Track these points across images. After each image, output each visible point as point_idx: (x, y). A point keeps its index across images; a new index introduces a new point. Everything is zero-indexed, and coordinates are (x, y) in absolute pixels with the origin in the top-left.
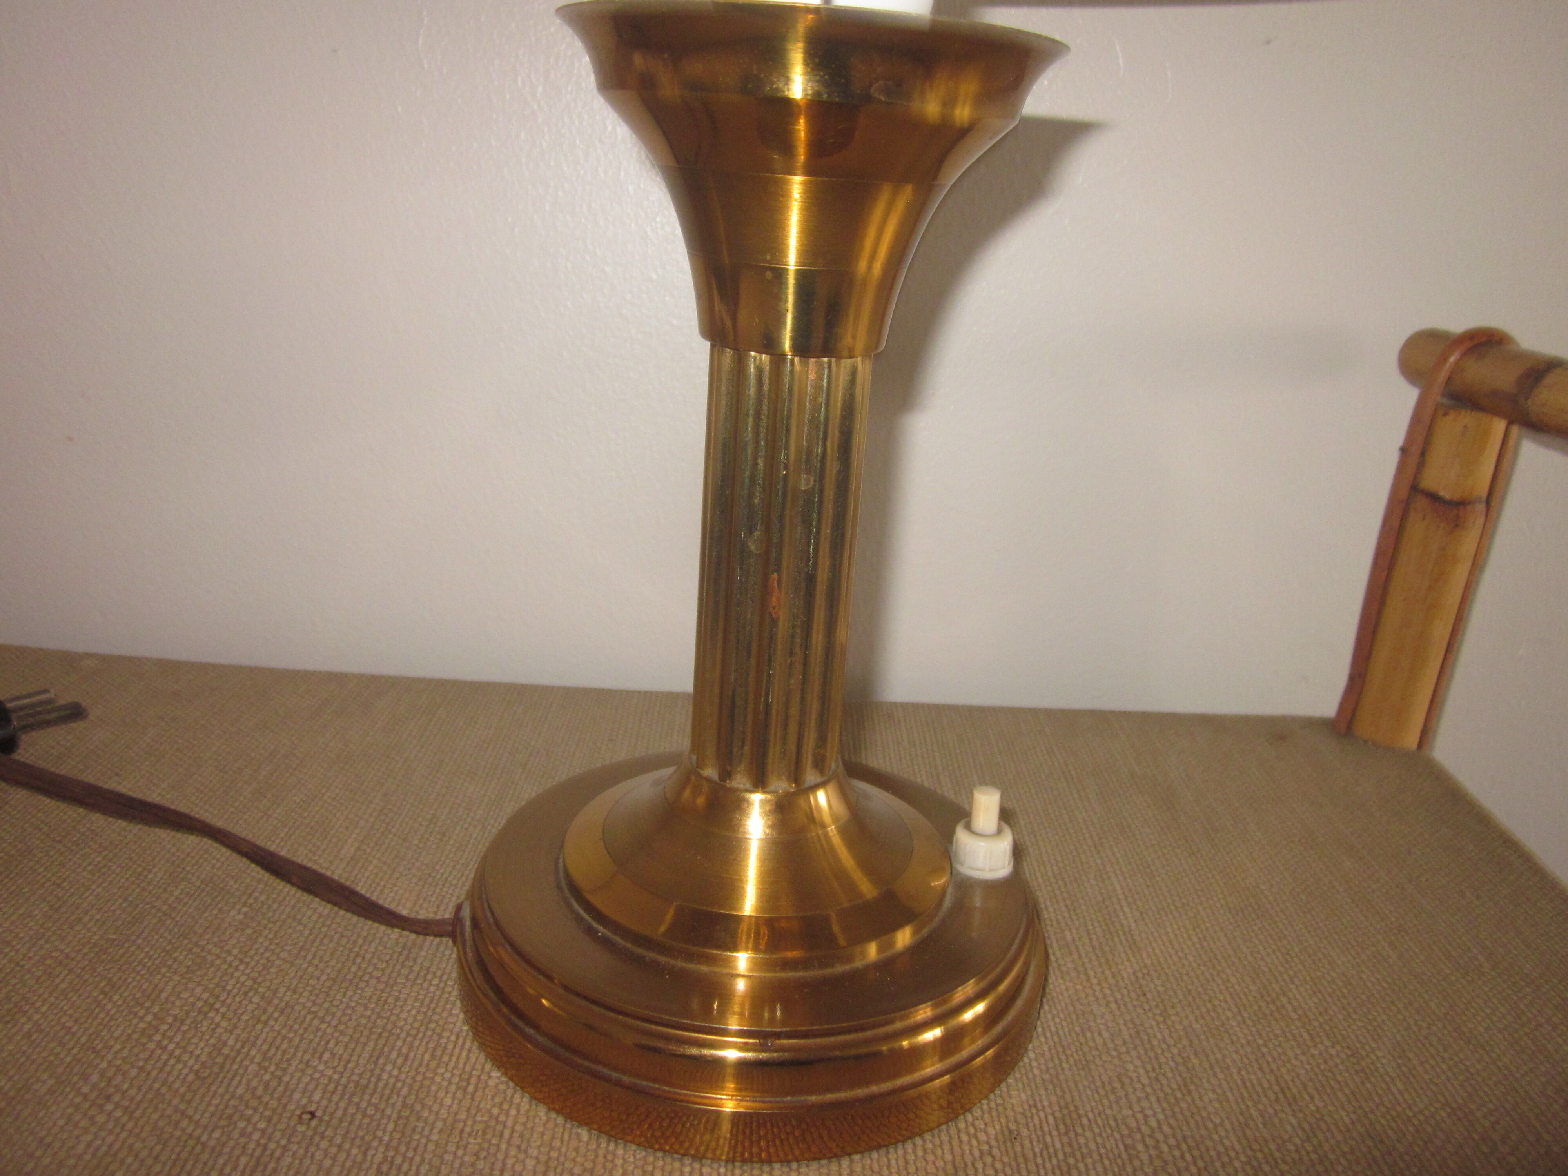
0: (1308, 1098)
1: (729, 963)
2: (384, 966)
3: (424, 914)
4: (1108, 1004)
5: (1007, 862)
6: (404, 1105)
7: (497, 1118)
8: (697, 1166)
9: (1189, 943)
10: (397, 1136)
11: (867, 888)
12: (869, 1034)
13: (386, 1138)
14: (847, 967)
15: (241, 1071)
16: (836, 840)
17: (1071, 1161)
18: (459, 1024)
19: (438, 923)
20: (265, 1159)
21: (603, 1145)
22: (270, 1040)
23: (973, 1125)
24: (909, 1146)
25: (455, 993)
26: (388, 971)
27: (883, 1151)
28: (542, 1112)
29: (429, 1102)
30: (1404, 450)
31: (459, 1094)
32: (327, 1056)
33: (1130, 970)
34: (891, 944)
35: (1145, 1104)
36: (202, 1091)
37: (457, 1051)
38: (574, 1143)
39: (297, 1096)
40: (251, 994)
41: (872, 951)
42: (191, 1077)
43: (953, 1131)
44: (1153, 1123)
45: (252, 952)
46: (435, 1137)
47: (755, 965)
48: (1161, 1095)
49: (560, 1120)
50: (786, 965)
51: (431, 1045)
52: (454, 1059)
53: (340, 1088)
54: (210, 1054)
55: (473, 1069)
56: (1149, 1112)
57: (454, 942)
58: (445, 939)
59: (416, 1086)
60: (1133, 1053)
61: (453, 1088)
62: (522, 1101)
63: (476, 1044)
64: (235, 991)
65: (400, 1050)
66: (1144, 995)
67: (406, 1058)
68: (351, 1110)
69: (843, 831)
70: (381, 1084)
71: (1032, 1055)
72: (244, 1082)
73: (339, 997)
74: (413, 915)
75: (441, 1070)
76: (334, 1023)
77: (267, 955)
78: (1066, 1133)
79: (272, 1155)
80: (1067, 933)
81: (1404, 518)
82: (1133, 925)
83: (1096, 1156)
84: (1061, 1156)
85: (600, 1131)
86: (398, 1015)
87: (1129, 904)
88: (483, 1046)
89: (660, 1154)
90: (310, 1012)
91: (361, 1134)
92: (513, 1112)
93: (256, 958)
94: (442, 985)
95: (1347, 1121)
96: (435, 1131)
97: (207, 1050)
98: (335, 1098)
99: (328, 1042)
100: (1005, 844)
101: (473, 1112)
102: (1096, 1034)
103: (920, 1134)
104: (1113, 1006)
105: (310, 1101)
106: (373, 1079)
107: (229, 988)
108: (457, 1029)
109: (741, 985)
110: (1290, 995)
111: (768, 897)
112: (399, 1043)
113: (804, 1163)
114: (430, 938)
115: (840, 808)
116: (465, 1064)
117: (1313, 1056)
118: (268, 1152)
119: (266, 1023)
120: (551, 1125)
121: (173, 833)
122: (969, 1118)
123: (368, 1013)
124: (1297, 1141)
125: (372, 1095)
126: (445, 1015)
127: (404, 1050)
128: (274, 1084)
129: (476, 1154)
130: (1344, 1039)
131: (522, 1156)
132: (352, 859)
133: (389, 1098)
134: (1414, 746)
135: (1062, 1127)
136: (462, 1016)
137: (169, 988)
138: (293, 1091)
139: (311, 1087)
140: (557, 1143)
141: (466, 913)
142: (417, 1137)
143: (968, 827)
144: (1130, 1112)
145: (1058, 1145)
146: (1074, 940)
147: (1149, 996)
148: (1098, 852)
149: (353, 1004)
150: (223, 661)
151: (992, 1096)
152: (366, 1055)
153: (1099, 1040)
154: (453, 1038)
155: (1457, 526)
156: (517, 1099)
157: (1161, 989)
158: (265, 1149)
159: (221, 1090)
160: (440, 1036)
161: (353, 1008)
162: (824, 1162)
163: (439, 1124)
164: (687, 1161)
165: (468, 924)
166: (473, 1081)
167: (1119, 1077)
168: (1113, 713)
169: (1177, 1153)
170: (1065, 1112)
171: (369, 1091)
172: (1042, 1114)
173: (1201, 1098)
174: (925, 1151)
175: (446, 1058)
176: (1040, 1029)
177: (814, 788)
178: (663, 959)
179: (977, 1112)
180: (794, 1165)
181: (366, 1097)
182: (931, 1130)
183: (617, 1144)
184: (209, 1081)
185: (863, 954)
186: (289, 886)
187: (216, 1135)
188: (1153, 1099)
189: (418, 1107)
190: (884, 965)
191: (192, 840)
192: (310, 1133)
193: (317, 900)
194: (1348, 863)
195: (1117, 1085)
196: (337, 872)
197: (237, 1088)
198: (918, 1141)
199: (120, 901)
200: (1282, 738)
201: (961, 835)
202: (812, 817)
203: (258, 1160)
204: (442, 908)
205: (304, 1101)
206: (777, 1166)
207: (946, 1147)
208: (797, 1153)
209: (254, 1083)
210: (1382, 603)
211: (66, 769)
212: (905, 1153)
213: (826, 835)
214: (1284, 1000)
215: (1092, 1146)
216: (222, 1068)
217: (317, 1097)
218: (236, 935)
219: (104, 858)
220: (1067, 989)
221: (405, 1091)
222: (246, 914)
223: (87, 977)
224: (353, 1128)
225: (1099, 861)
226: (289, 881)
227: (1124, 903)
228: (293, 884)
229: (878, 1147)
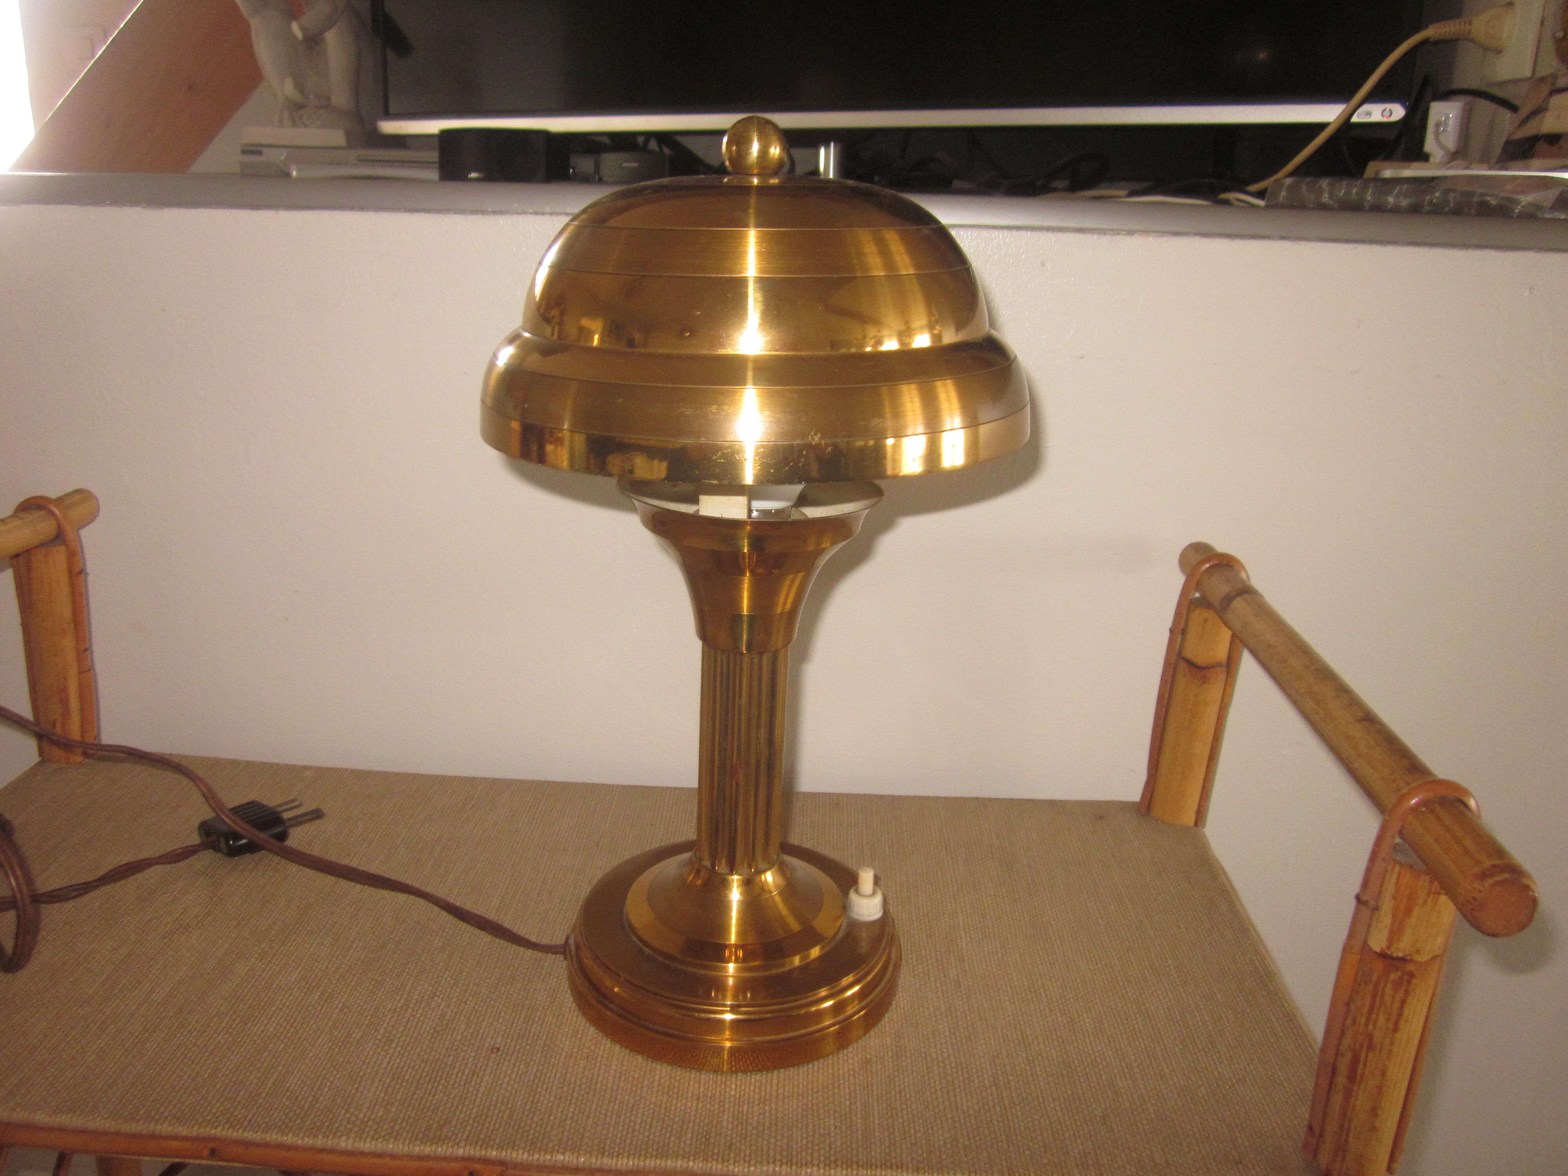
0: (1036, 1043)
1: (725, 969)
2: (526, 971)
3: (544, 941)
4: (937, 993)
5: (878, 910)
6: (545, 1044)
7: (594, 1051)
8: (698, 1074)
9: (996, 957)
10: (543, 1059)
11: (795, 926)
12: (789, 1005)
13: (538, 1060)
14: (780, 970)
15: (457, 1028)
16: (778, 899)
17: (896, 1073)
18: (570, 1003)
19: (556, 946)
20: (477, 1070)
21: (650, 1064)
22: (470, 1011)
23: (847, 1056)
24: (810, 1066)
25: (567, 986)
26: (528, 974)
27: (796, 1068)
28: (617, 1048)
29: (558, 1043)
30: (1172, 631)
31: (573, 1039)
32: (501, 1020)
33: (955, 973)
34: (807, 957)
35: (944, 1046)
36: (439, 1038)
37: (570, 1017)
38: (635, 1063)
39: (488, 1040)
40: (455, 987)
41: (797, 961)
42: (432, 1031)
43: (835, 1059)
44: (946, 1055)
45: (451, 964)
46: (562, 1060)
47: (738, 970)
48: (955, 1041)
49: (627, 1052)
50: (750, 969)
51: (556, 1014)
52: (569, 1021)
53: (510, 1036)
54: (439, 1019)
55: (580, 1026)
56: (945, 1050)
57: (565, 958)
58: (558, 956)
59: (550, 1035)
60: (945, 1019)
61: (569, 1036)
62: (606, 1043)
63: (580, 1013)
64: (446, 985)
65: (540, 1017)
66: (960, 987)
67: (543, 1021)
68: (518, 1047)
69: (781, 894)
70: (532, 1035)
71: (887, 1020)
72: (460, 1033)
73: (503, 988)
74: (538, 942)
75: (562, 1027)
76: (502, 1003)
77: (460, 965)
78: (897, 1060)
79: (480, 1068)
80: (923, 951)
81: (1174, 676)
82: (964, 946)
83: (910, 1071)
84: (891, 1071)
85: (649, 1057)
86: (536, 998)
87: (965, 933)
88: (585, 1014)
89: (679, 1069)
90: (488, 997)
91: (524, 1058)
92: (602, 1048)
93: (454, 967)
94: (559, 982)
95: (1054, 1055)
96: (562, 1057)
97: (437, 1017)
98: (509, 1041)
99: (500, 1013)
100: (878, 900)
101: (581, 1048)
102: (926, 1009)
103: (818, 1059)
104: (940, 993)
105: (496, 1042)
106: (527, 1032)
107: (442, 984)
108: (569, 1006)
109: (731, 981)
110: (1047, 987)
111: (741, 933)
112: (539, 1013)
113: (754, 1073)
114: (550, 955)
115: (781, 881)
116: (575, 1024)
117: (1048, 1022)
118: (478, 1067)
119: (465, 1003)
120: (622, 1054)
121: (391, 893)
122: (845, 1052)
123: (520, 997)
124: (1023, 1065)
125: (528, 1039)
126: (562, 998)
127: (542, 1017)
128: (475, 1034)
129: (585, 1068)
130: (1069, 1012)
131: (608, 1069)
132: (499, 908)
133: (537, 1041)
134: (1192, 823)
135: (895, 1058)
136: (572, 999)
137: (410, 984)
138: (486, 1038)
139: (495, 1035)
140: (625, 1063)
141: (572, 941)
142: (553, 1060)
143: (857, 891)
144: (934, 1050)
145: (891, 1066)
146: (926, 956)
147: (963, 988)
148: (955, 899)
149: (511, 992)
150: (396, 769)
151: (860, 1041)
152: (522, 1020)
153: (927, 1013)
154: (568, 1010)
155: (1204, 682)
156: (604, 1041)
157: (971, 984)
158: (476, 1066)
159: (449, 1037)
160: (561, 1009)
161: (511, 995)
162: (765, 1073)
163: (564, 1054)
164: (693, 1072)
165: (573, 948)
166: (580, 1032)
167: (933, 1032)
168: (990, 800)
169: (954, 1070)
170: (899, 1049)
171: (526, 1037)
172: (885, 1050)
173: (976, 1043)
174: (819, 1068)
175: (564, 1021)
176: (894, 1006)
177: (764, 871)
178: (681, 967)
179: (850, 1049)
180: (749, 1074)
181: (525, 1040)
182: (823, 1057)
183: (656, 1063)
184: (441, 1033)
185: (792, 962)
186: (469, 926)
187: (451, 1058)
188: (949, 1043)
189: (552, 1046)
190: (802, 969)
191: (402, 897)
192: (498, 1058)
193: (483, 933)
194: (1113, 907)
195: (931, 1036)
196: (491, 916)
197: (457, 1036)
198: (816, 1063)
199: (371, 935)
200: (1101, 818)
201: (853, 896)
202: (763, 888)
203: (474, 1071)
204: (555, 937)
205: (493, 1043)
206: (740, 1074)
207: (830, 1066)
208: (751, 1068)
209: (465, 1034)
210: (1164, 729)
211: (316, 851)
212: (808, 1068)
213: (772, 897)
214: (1042, 990)
215: (910, 1067)
216: (447, 1026)
217: (499, 1040)
218: (440, 954)
219: (355, 910)
220: (916, 983)
221: (544, 1038)
222: (443, 942)
223: (364, 978)
224: (520, 1055)
225: (953, 905)
226: (468, 923)
227: (963, 933)
228: (472, 925)
229: (794, 1066)
